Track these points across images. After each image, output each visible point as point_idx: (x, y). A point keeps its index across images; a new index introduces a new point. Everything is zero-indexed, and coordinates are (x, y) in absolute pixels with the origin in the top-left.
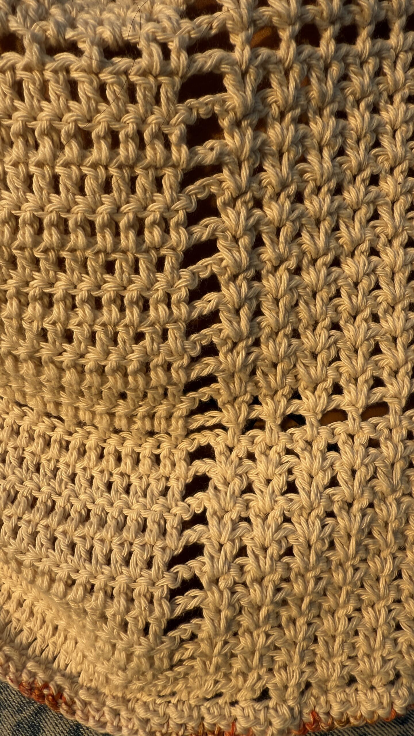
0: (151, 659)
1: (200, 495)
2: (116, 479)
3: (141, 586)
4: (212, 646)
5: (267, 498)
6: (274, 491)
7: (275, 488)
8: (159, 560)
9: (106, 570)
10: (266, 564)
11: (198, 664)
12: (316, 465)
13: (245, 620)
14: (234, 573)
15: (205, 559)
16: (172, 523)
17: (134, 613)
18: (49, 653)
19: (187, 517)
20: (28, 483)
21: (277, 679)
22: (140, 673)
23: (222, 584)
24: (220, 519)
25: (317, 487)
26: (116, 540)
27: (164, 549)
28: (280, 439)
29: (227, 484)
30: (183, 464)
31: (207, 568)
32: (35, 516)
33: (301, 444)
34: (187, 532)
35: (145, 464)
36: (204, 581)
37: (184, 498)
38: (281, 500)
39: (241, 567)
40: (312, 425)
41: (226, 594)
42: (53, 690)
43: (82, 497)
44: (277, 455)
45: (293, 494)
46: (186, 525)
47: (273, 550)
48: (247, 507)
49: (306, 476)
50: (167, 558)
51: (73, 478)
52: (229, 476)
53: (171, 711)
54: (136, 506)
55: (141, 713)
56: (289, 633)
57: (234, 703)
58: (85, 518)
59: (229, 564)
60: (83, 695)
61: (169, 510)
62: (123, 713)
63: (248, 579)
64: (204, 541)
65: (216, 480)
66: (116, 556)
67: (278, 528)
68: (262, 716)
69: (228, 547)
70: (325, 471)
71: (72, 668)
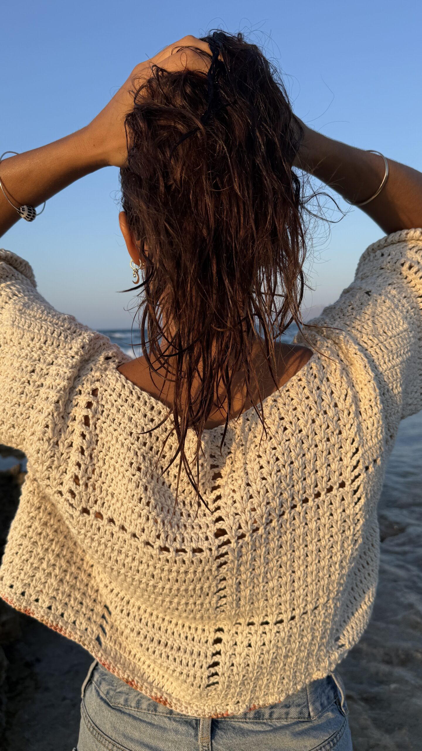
0: (201, 695)
1: (219, 644)
2: (189, 635)
3: (198, 674)
4: (222, 692)
6: (244, 646)
8: (205, 666)
9: (187, 668)
10: (240, 669)
11: (216, 696)
12: (258, 639)
13: (233, 685)
14: (229, 672)
15: (220, 666)
16: (209, 654)
17: (196, 682)
18: (160, 685)
19: (214, 652)
20: (157, 635)
21: (243, 698)
22: (196, 698)
23: (226, 675)
24: (225, 654)
25: (258, 646)
26: (190, 659)
27: (206, 663)
28: (247, 629)
29: (228, 642)
30: (213, 633)
31: (221, 670)
32: (162, 647)
33: (254, 631)
34: (214, 657)
35: (200, 631)
36: (220, 674)
37: (213, 644)
38: (246, 649)
39: (232, 670)
40: (258, 626)
41: (227, 678)
42: (164, 699)
43: (177, 641)
44: (245, 634)
45: (250, 648)
46: (214, 655)
47: (243, 665)
48: (235, 650)
49: (255, 642)
50: (207, 666)
51: (173, 633)
52: (229, 639)
53: (206, 708)
54: (196, 647)
55: (195, 708)
56: (247, 687)
57: (227, 705)
58: (179, 649)
59: (228, 669)
60: (174, 701)
61: (208, 649)
62: (189, 708)
63: (234, 673)
64: (220, 661)
65: (224, 640)
66: (190, 664)
67: (245, 658)
68: (237, 709)
69: (228, 663)
70: (261, 641)
71: (169, 691)
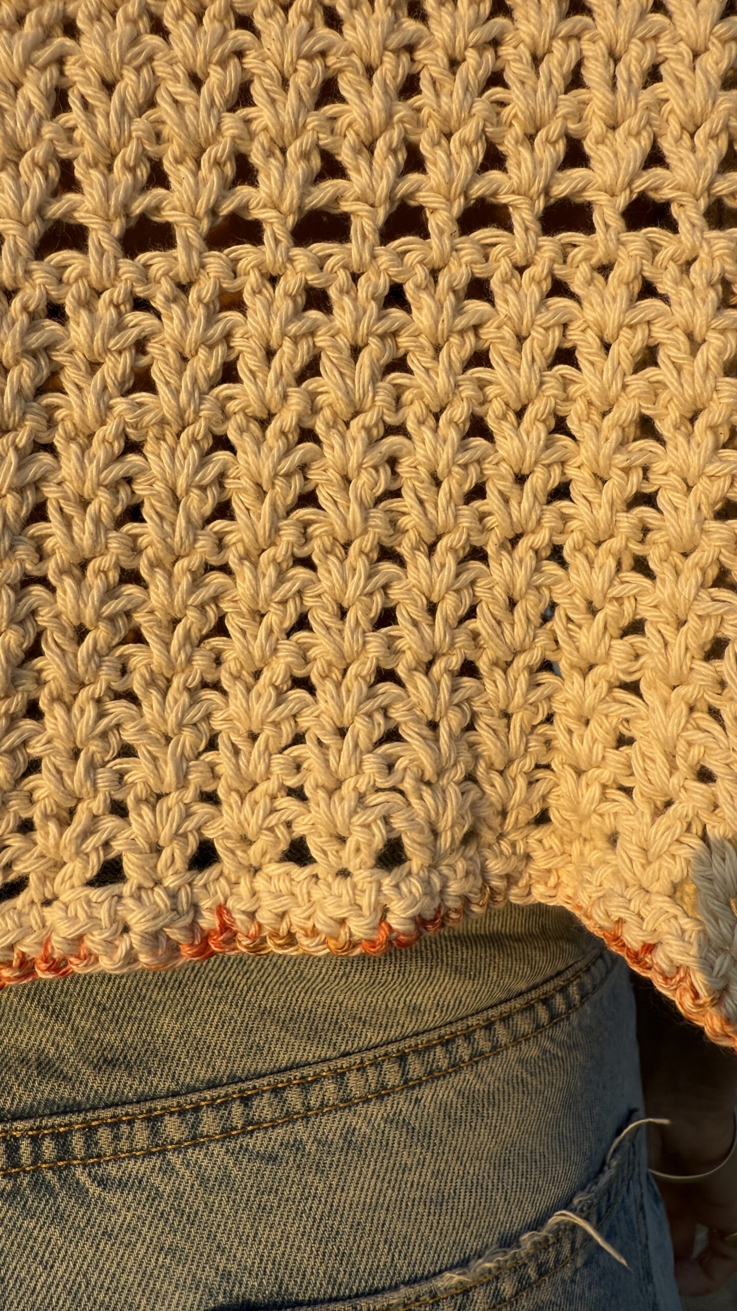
5: (91, 400)
6: (105, 388)
7: (108, 380)
12: (194, 332)
21: (135, 830)
25: (195, 381)
28: (121, 271)
33: (166, 286)
38: (120, 404)
40: (189, 246)
44: (113, 311)
45: (144, 394)
48: (50, 422)
49: (172, 357)
57: (48, 901)
59: (12, 537)
63: (52, 568)
67: (112, 461)
70: (211, 347)
